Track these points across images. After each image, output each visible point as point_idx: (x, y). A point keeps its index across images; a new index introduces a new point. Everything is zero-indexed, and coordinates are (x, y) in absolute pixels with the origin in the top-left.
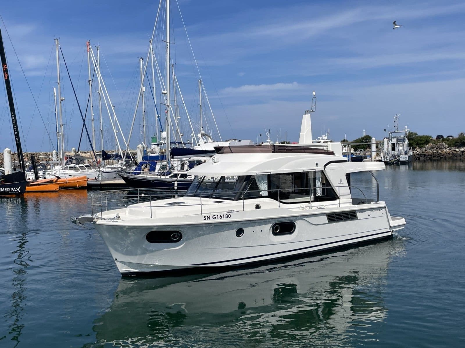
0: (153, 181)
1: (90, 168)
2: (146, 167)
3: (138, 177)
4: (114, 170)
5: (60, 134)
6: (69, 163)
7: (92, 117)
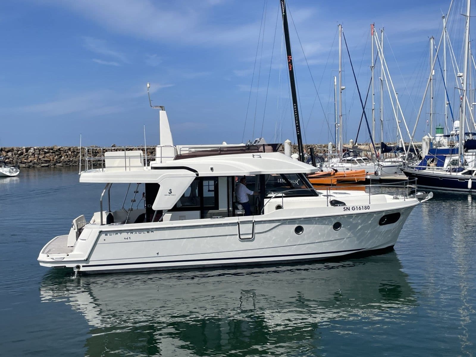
0: (441, 178)
1: (369, 162)
2: (432, 161)
3: (423, 173)
4: (394, 164)
5: (339, 125)
6: (347, 155)
7: (373, 106)
